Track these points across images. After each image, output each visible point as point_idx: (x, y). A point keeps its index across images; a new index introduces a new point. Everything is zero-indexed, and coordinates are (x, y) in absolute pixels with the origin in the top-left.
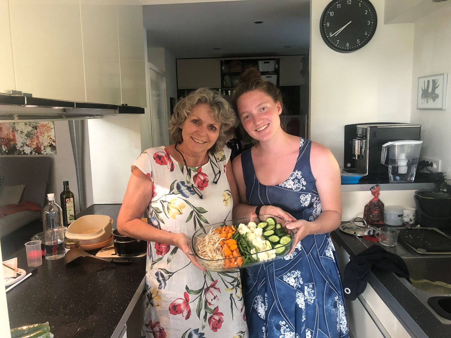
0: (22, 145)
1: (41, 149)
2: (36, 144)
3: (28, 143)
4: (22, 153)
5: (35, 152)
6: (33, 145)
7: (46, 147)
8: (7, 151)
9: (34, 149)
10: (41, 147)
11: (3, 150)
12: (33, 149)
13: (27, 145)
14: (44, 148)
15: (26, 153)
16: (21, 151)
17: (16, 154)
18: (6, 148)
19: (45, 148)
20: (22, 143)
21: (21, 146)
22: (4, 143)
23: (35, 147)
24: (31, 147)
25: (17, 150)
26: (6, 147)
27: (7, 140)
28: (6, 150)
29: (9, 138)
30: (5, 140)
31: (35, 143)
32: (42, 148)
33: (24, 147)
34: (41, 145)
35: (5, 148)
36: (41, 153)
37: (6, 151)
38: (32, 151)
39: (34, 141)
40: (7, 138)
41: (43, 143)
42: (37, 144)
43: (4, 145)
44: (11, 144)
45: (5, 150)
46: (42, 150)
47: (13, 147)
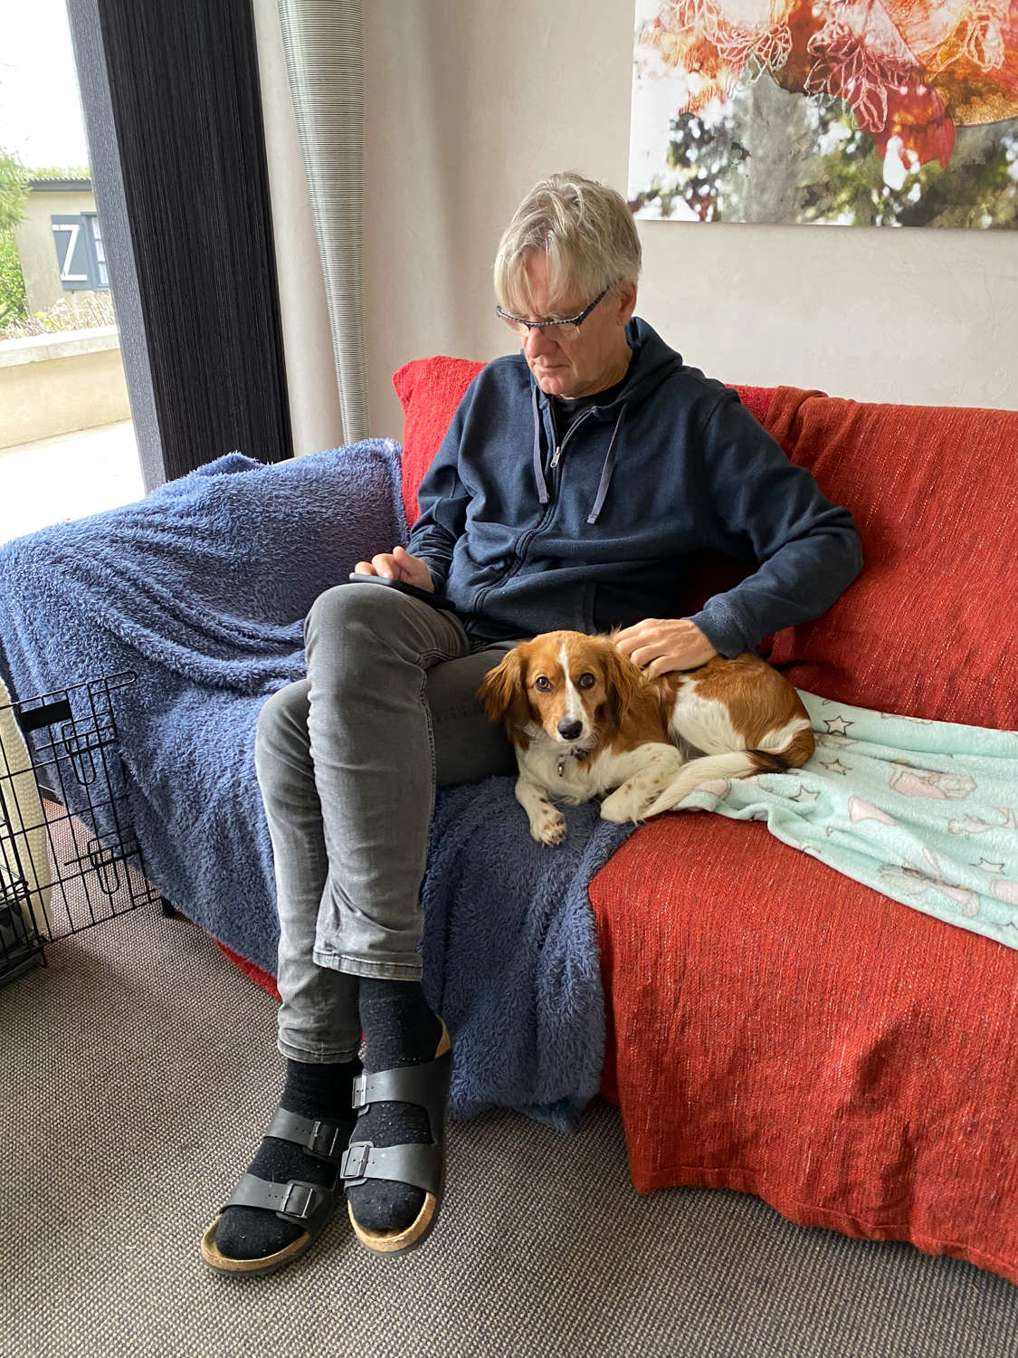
8: (915, 195)
11: (881, 185)
17: (987, 220)
18: (916, 168)
22: (910, 119)
25: (1006, 182)
26: (913, 156)
27: (939, 91)
28: (911, 181)
29: (960, 72)
30: (930, 88)
35: (907, 165)
37: (907, 189)
40: (950, 72)
43: (908, 132)
45: (898, 186)
47: (979, 159)
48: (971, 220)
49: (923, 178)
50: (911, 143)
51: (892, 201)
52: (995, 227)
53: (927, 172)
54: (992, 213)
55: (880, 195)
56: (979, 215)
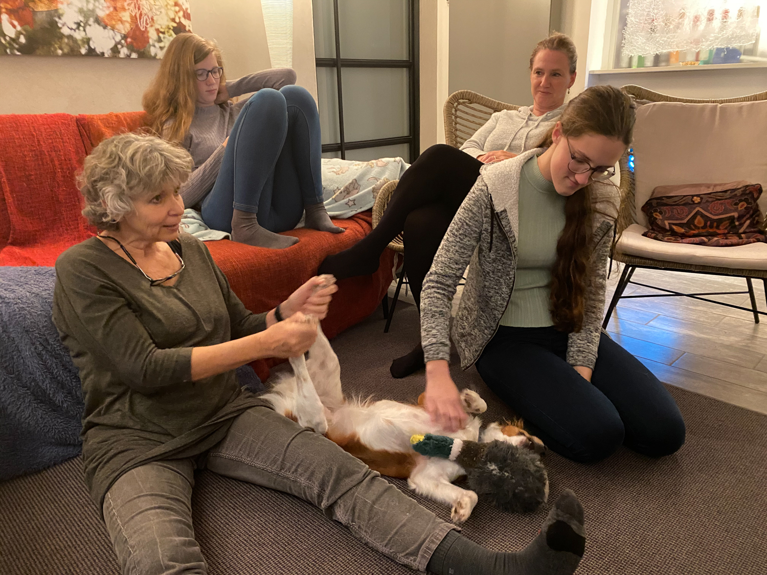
0: (82, 19)
1: (148, 38)
2: (129, 20)
3: (101, 13)
4: (83, 51)
5: (128, 48)
6: (122, 22)
7: (163, 33)
8: (22, 40)
9: (125, 37)
10: (146, 31)
11: (4, 36)
12: (123, 39)
13: (98, 21)
14: (159, 37)
15: (98, 51)
16: (80, 43)
17: (60, 52)
18: (19, 28)
19: (161, 35)
20: (81, 11)
21: (78, 24)
22: (9, 6)
23: (129, 29)
24: (113, 29)
25: (62, 36)
26: (16, 23)
28: (19, 34)
31: (126, 16)
32: (150, 35)
33: (88, 28)
34: (147, 24)
35: (14, 26)
36: (149, 52)
37: (18, 37)
38: (119, 43)
39: (124, 9)
41: (152, 19)
42: (134, 19)
43: (10, 12)
44: (34, 12)
45: (13, 36)
46: (151, 42)
47: (47, 26)
48: (53, 52)
49: (24, 32)
50: (13, 17)
51: (12, 43)
52: (64, 55)
53: (25, 30)
54: (61, 49)
55: (5, 40)
56: (56, 49)
